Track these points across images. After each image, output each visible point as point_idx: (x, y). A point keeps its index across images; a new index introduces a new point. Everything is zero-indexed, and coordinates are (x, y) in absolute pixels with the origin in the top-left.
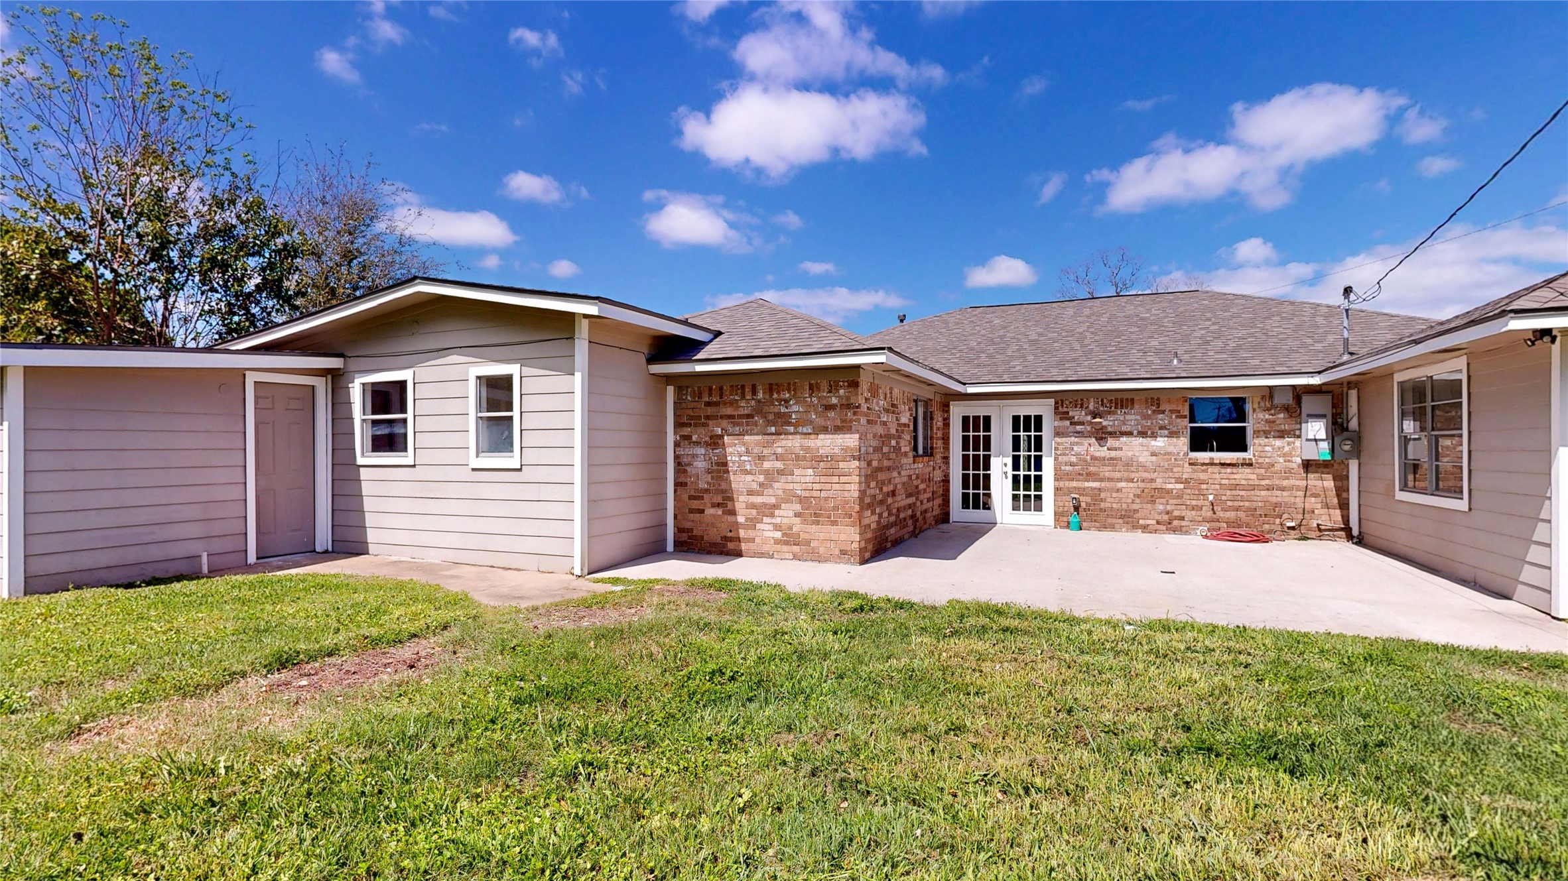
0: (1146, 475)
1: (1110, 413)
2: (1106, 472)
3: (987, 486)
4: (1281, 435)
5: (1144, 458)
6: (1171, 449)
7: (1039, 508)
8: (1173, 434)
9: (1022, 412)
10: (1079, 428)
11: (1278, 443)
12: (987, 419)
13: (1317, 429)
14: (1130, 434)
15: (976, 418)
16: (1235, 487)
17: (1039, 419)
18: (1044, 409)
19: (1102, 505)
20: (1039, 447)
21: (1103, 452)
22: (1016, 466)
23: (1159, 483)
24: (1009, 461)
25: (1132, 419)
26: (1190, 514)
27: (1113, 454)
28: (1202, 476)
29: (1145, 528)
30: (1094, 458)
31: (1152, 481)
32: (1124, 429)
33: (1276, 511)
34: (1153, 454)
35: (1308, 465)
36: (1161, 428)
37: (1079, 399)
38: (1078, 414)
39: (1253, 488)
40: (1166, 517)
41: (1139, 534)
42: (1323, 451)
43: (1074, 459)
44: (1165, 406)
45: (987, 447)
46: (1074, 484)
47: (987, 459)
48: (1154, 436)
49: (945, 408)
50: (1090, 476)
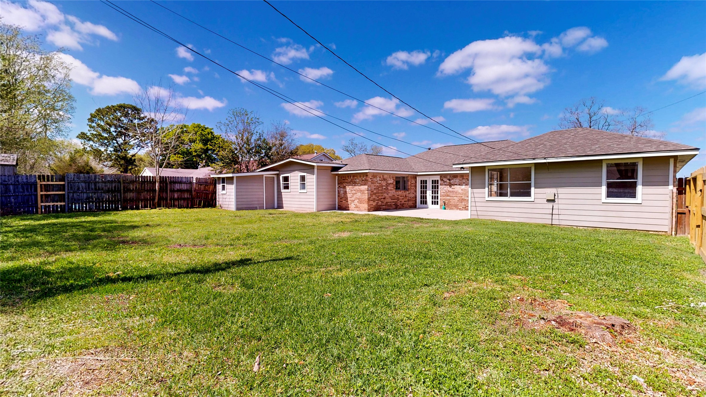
0: (460, 195)
1: (452, 179)
2: (451, 194)
3: (426, 199)
5: (460, 191)
6: (466, 189)
7: (437, 204)
9: (434, 179)
10: (445, 183)
12: (426, 181)
14: (457, 185)
15: (423, 181)
17: (438, 181)
18: (438, 178)
19: (451, 203)
20: (438, 188)
21: (451, 189)
22: (433, 194)
23: (463, 198)
24: (431, 192)
25: (457, 181)
27: (453, 190)
29: (460, 209)
30: (449, 191)
31: (462, 197)
32: (455, 183)
34: (462, 190)
36: (464, 183)
37: (445, 176)
38: (445, 179)
40: (464, 206)
41: (458, 211)
43: (444, 191)
45: (426, 188)
46: (444, 198)
47: (426, 191)
48: (462, 185)
49: (416, 178)
50: (448, 196)
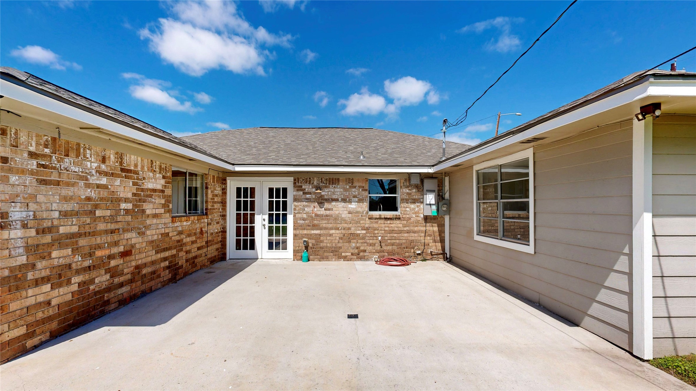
0: (346, 225)
1: (326, 187)
2: (324, 223)
3: (252, 234)
4: (414, 201)
5: (345, 215)
6: (359, 209)
7: (285, 248)
8: (360, 201)
9: (275, 186)
10: (308, 196)
11: (412, 206)
12: (253, 190)
13: (431, 198)
14: (336, 200)
15: (246, 189)
16: (392, 231)
17: (285, 190)
18: (287, 183)
19: (322, 245)
20: (285, 209)
21: (322, 212)
22: (271, 221)
23: (353, 230)
24: (266, 217)
25: (337, 191)
26: (369, 248)
27: (328, 212)
28: (376, 226)
29: (345, 258)
30: (317, 215)
31: (349, 229)
32: (334, 197)
33: (411, 244)
34: (350, 213)
35: (427, 219)
36: (355, 197)
37: (308, 177)
38: (307, 187)
39: (401, 232)
40: (356, 251)
41: (342, 262)
42: (432, 211)
43: (305, 216)
44: (356, 184)
45: (253, 209)
46: (305, 232)
47: (252, 215)
48: (350, 202)
49: (224, 181)
50: (315, 227)
